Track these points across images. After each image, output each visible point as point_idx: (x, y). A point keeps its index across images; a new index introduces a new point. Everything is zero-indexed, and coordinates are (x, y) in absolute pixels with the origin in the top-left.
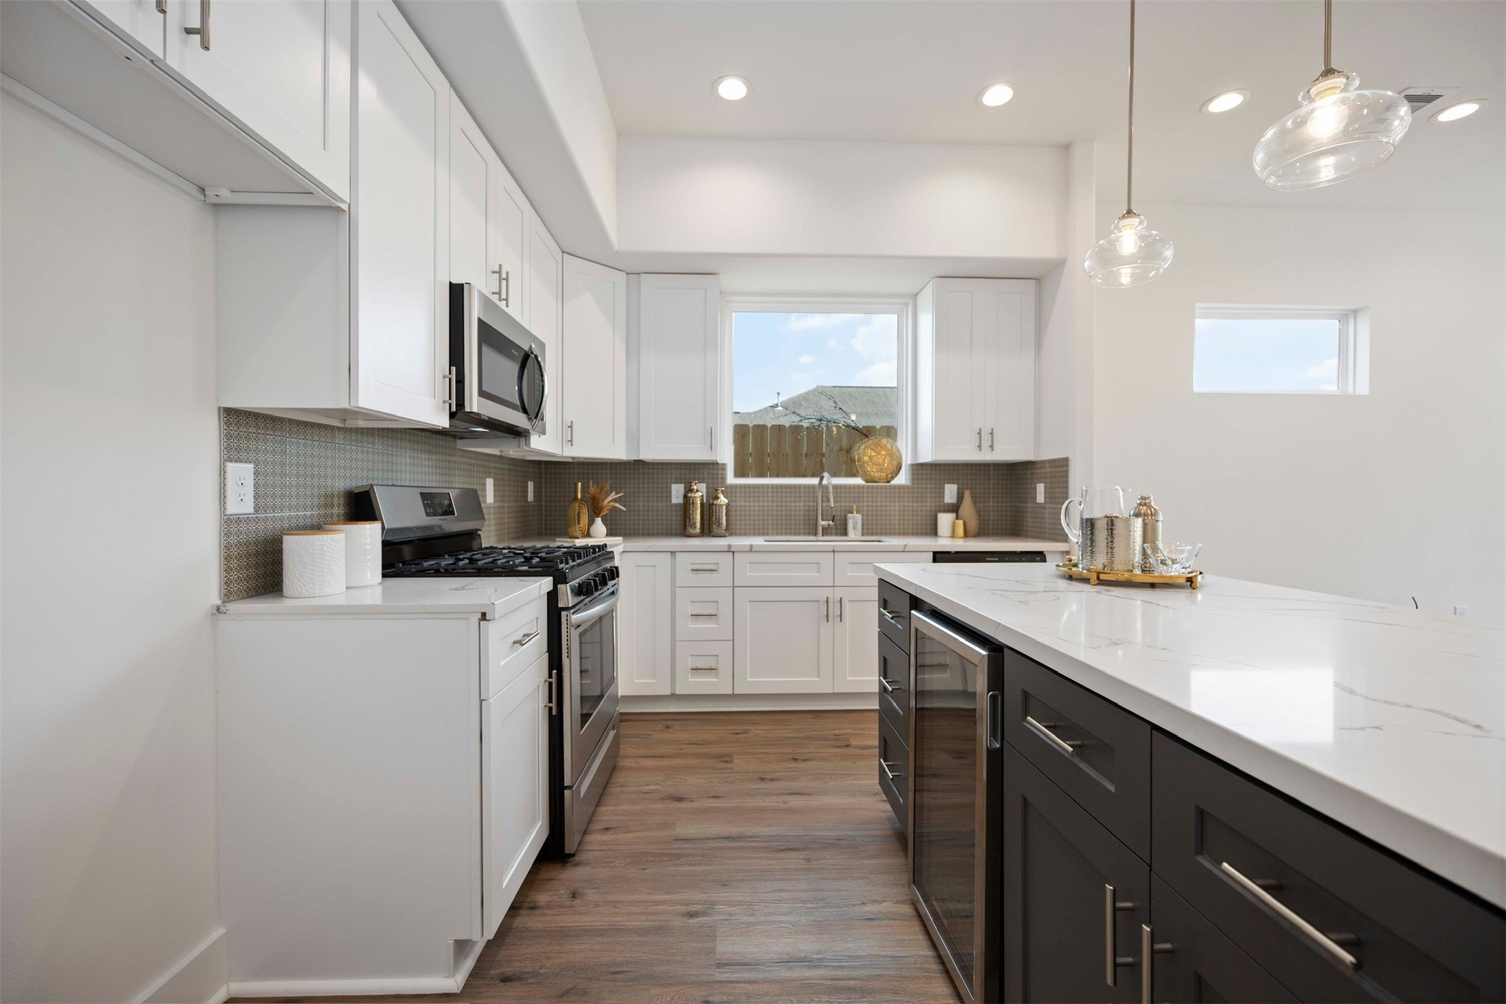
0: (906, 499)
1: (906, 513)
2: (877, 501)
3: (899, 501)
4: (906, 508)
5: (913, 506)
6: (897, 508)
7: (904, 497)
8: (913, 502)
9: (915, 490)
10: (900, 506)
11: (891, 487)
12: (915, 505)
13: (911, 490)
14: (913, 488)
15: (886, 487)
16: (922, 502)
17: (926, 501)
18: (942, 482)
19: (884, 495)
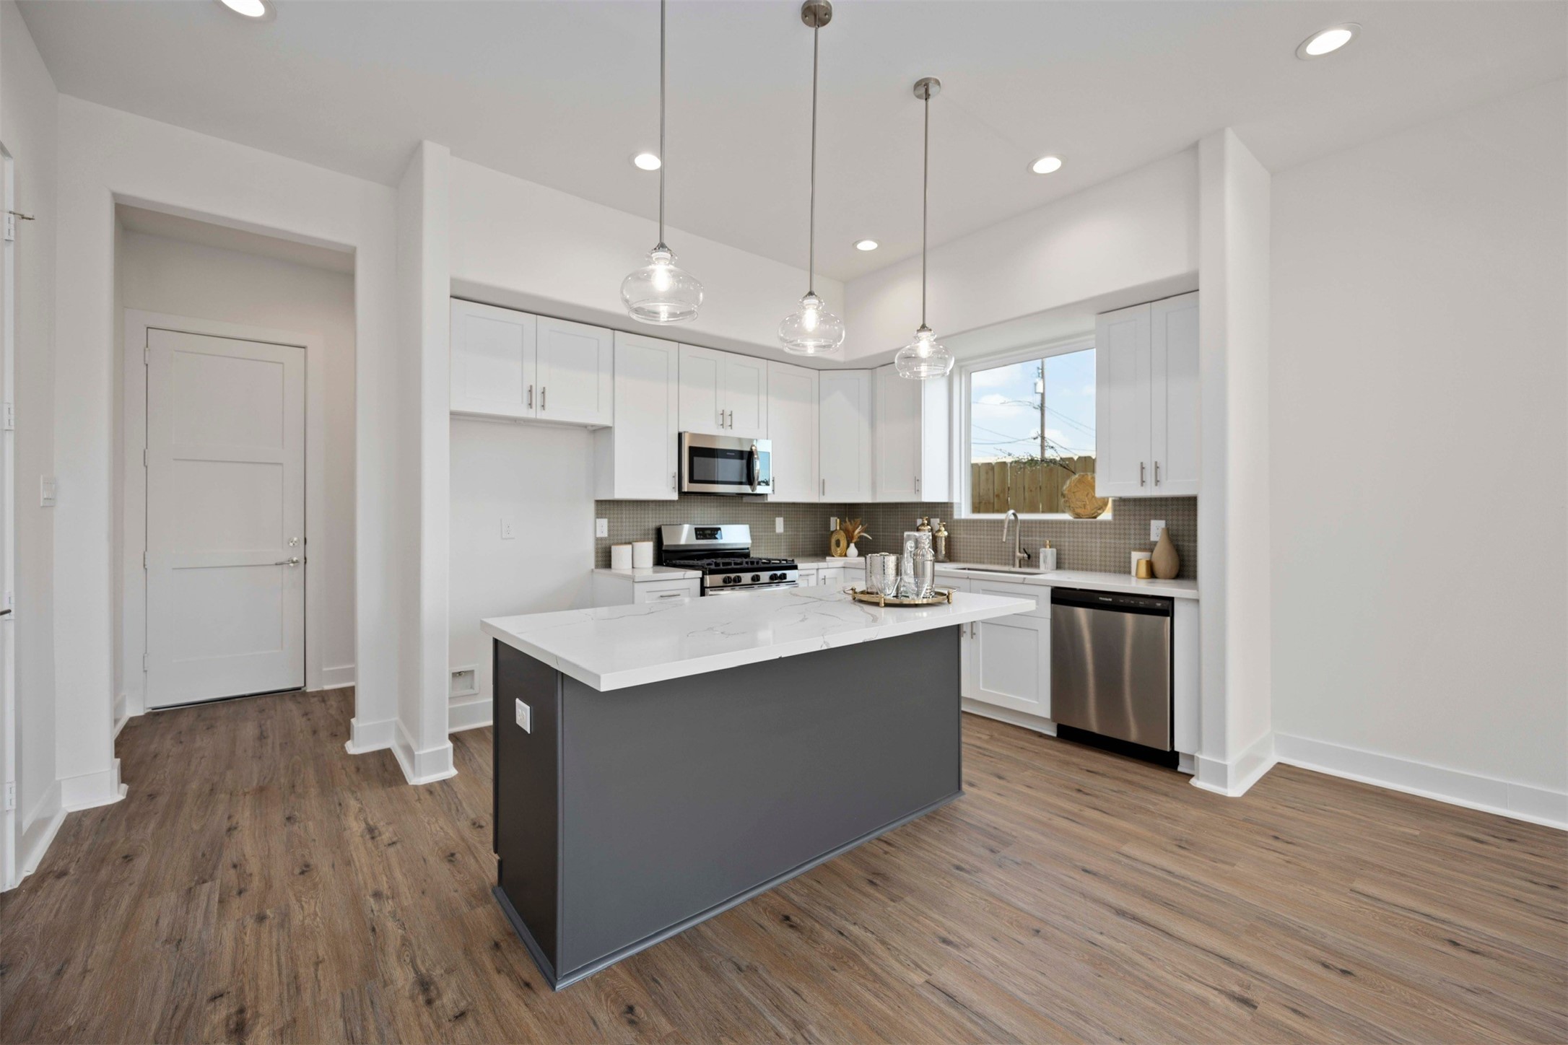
0: (1108, 536)
1: (1108, 550)
2: (1078, 537)
3: (1101, 538)
4: (1108, 545)
5: (1115, 543)
6: (1098, 545)
7: (1105, 533)
8: (1115, 538)
9: (1117, 526)
10: (1101, 543)
11: (1096, 523)
12: (1117, 541)
13: (1112, 526)
14: (1115, 524)
15: (1091, 523)
16: (1125, 539)
17: (1130, 539)
18: (1148, 517)
19: (1085, 530)
